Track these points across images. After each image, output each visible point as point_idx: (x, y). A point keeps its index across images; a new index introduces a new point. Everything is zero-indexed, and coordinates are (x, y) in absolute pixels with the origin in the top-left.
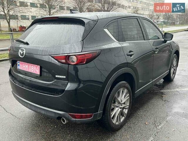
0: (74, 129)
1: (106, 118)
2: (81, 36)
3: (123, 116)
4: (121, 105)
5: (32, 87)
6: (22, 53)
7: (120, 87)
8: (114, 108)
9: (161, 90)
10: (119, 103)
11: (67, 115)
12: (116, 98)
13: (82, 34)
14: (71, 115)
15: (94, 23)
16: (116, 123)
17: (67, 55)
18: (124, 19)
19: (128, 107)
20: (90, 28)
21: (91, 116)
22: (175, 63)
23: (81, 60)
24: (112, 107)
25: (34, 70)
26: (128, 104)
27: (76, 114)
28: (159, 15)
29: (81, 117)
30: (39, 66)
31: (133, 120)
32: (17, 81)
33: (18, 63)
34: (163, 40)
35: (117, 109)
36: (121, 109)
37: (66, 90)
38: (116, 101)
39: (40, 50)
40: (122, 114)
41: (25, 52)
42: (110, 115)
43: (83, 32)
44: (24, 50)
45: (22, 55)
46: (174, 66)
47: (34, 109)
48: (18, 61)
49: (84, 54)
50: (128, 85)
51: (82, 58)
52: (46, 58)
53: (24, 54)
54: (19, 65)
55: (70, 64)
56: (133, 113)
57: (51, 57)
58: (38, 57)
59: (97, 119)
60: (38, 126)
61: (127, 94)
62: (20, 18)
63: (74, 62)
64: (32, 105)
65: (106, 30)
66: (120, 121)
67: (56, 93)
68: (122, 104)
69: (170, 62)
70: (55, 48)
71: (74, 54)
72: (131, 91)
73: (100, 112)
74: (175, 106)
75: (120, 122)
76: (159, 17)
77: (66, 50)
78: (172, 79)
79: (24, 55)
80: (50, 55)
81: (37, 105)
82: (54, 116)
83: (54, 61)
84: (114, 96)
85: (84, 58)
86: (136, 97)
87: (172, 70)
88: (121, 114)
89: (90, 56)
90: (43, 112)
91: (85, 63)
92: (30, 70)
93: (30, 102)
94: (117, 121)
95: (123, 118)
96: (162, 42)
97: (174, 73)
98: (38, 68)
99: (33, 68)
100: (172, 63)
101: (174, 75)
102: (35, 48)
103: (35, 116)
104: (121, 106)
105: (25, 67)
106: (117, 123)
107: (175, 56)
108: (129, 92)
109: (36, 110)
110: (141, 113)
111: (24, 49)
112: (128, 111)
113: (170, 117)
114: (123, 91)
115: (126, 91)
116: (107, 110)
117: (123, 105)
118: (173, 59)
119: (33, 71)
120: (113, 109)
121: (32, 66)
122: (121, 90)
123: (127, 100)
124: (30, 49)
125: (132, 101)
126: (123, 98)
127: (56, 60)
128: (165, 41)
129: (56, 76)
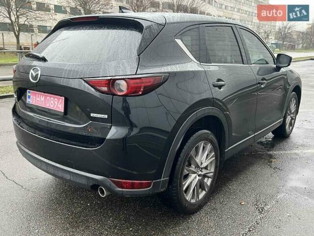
0: (120, 209)
1: (174, 190)
2: (136, 49)
3: (203, 189)
4: (201, 171)
5: (51, 135)
6: (34, 75)
7: (200, 139)
8: (188, 174)
9: (268, 150)
10: (197, 166)
11: (108, 181)
12: (192, 157)
13: (138, 45)
14: (114, 182)
15: (158, 27)
16: (191, 200)
17: (111, 79)
18: (209, 25)
19: (212, 174)
20: (152, 34)
21: (148, 185)
22: (293, 107)
23: (134, 87)
24: (186, 172)
25: (55, 104)
26: (213, 170)
27: (124, 181)
28: (269, 32)
29: (132, 186)
30: (63, 98)
31: (220, 197)
32: (26, 123)
33: (29, 93)
34: (275, 66)
35: (193, 176)
36: (200, 178)
37: (107, 138)
38: (192, 162)
39: (66, 70)
40: (201, 185)
41: (39, 73)
42: (181, 186)
43: (140, 41)
44: (38, 71)
45: (35, 78)
46: (292, 112)
47: (52, 172)
48: (28, 90)
49: (140, 78)
50: (212, 137)
51: (137, 85)
52: (75, 84)
53: (39, 76)
54: (29, 97)
55: (115, 95)
56: (221, 187)
57: (83, 82)
58: (62, 81)
59: (159, 191)
60: (60, 203)
61: (210, 152)
62: (36, 30)
63: (122, 91)
64: (49, 164)
65: (179, 42)
66: (198, 197)
67: (91, 144)
68: (202, 168)
69: (286, 104)
70: (91, 67)
71: (122, 77)
72: (218, 148)
73: (164, 178)
74: (291, 176)
75: (198, 200)
76: (268, 36)
77: (110, 71)
78: (288, 133)
79: (38, 78)
80: (81, 78)
81: (58, 165)
82: (86, 183)
83: (88, 89)
84: (189, 154)
85: (140, 85)
86: (226, 159)
87: (288, 119)
88: (200, 187)
89: (150, 82)
90: (68, 177)
91: (140, 93)
92: (48, 105)
93: (46, 160)
94: (193, 198)
95: (204, 192)
96: (273, 69)
97: (291, 125)
98: (61, 100)
99: (52, 102)
100: (288, 107)
101: (291, 127)
102: (57, 67)
103: (54, 187)
104: (200, 173)
105: (39, 99)
106: (193, 201)
107: (294, 95)
108: (214, 148)
109: (56, 173)
110: (234, 186)
111: (39, 69)
112: (212, 182)
113: (282, 195)
114: (204, 148)
115: (209, 147)
116: (176, 177)
117: (203, 170)
118: (291, 100)
119: (52, 106)
120: (186, 177)
121: (52, 98)
122: (201, 144)
123: (211, 162)
124: (48, 68)
125: (219, 164)
126: (205, 158)
127: (92, 86)
128: (278, 69)
129: (92, 115)
